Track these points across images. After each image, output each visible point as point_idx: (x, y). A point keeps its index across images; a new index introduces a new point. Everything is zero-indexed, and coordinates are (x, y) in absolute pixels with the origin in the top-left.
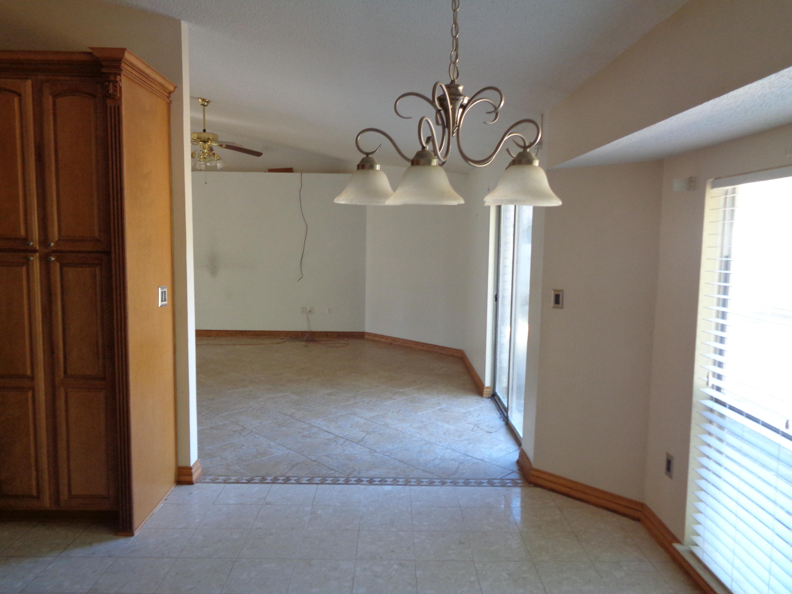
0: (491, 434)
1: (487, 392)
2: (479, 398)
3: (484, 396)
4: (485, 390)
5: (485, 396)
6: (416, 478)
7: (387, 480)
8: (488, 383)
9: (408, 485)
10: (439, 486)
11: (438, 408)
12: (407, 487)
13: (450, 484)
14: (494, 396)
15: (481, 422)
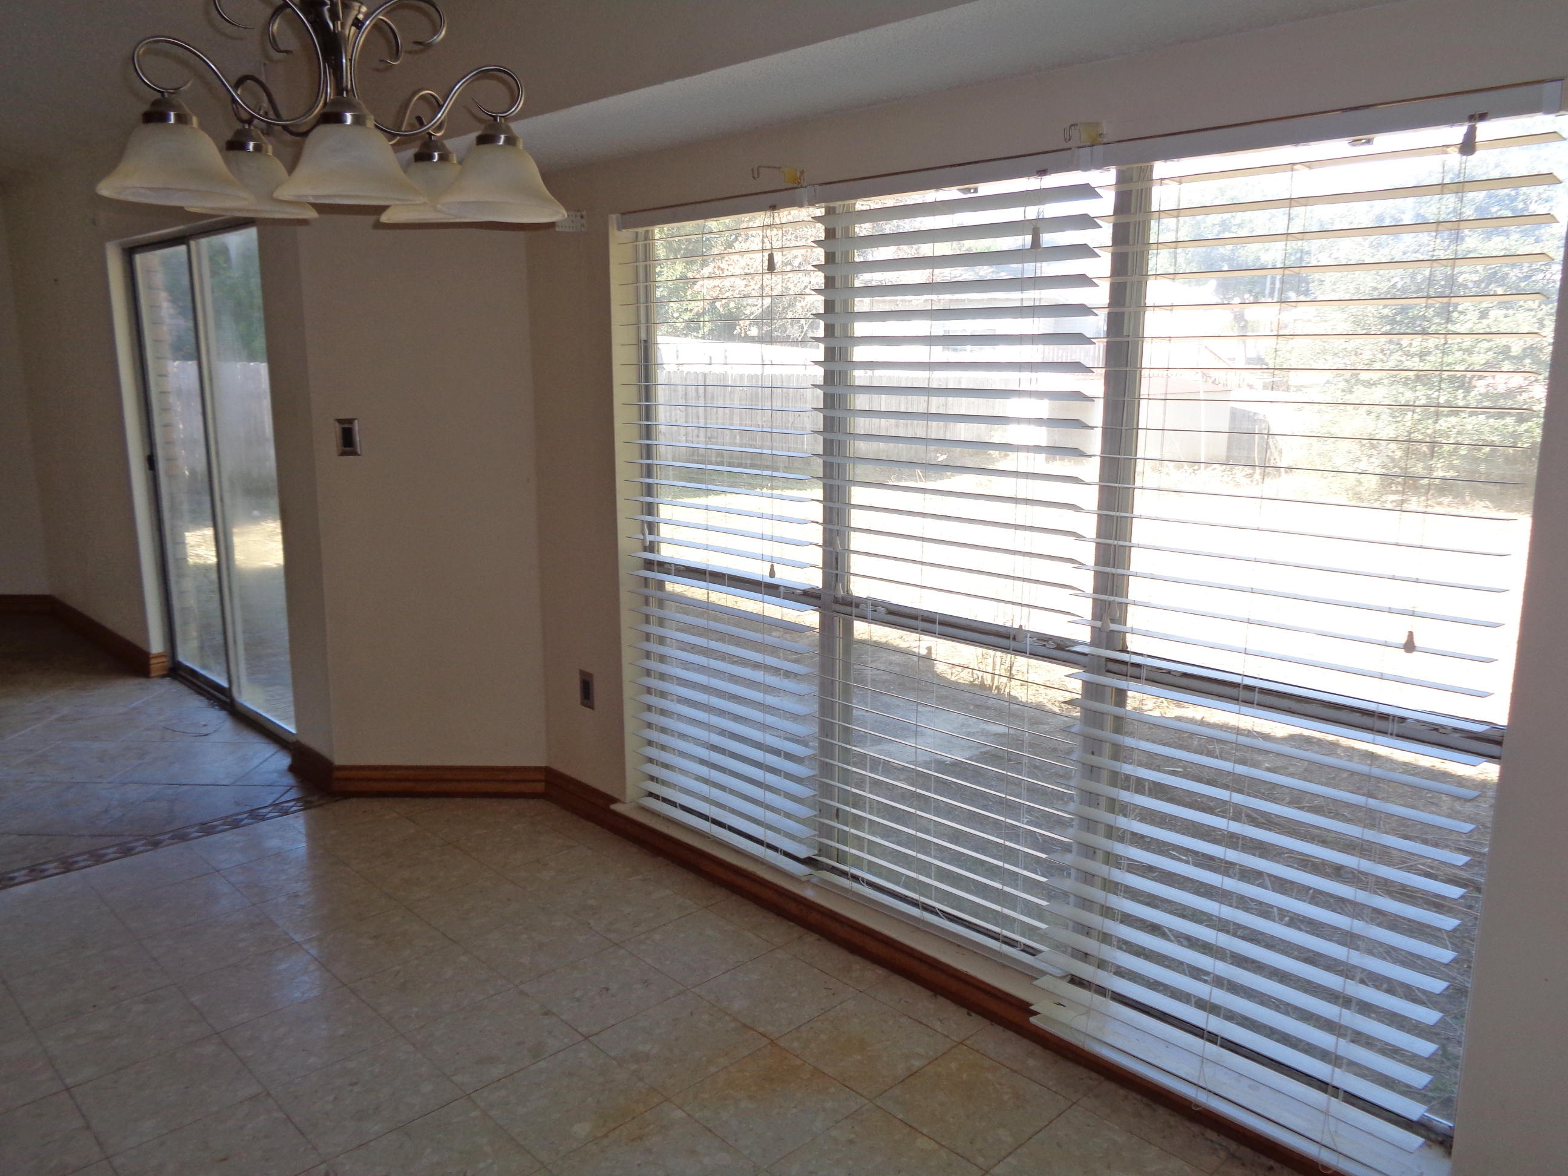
0: (209, 737)
1: (156, 665)
2: (142, 680)
3: (153, 674)
4: (153, 661)
5: (157, 674)
6: (84, 853)
7: (16, 874)
8: (156, 645)
9: (73, 870)
10: (151, 850)
11: (55, 716)
12: (74, 875)
13: (172, 841)
14: (177, 672)
15: (174, 721)
